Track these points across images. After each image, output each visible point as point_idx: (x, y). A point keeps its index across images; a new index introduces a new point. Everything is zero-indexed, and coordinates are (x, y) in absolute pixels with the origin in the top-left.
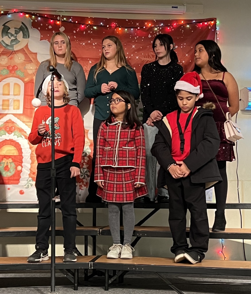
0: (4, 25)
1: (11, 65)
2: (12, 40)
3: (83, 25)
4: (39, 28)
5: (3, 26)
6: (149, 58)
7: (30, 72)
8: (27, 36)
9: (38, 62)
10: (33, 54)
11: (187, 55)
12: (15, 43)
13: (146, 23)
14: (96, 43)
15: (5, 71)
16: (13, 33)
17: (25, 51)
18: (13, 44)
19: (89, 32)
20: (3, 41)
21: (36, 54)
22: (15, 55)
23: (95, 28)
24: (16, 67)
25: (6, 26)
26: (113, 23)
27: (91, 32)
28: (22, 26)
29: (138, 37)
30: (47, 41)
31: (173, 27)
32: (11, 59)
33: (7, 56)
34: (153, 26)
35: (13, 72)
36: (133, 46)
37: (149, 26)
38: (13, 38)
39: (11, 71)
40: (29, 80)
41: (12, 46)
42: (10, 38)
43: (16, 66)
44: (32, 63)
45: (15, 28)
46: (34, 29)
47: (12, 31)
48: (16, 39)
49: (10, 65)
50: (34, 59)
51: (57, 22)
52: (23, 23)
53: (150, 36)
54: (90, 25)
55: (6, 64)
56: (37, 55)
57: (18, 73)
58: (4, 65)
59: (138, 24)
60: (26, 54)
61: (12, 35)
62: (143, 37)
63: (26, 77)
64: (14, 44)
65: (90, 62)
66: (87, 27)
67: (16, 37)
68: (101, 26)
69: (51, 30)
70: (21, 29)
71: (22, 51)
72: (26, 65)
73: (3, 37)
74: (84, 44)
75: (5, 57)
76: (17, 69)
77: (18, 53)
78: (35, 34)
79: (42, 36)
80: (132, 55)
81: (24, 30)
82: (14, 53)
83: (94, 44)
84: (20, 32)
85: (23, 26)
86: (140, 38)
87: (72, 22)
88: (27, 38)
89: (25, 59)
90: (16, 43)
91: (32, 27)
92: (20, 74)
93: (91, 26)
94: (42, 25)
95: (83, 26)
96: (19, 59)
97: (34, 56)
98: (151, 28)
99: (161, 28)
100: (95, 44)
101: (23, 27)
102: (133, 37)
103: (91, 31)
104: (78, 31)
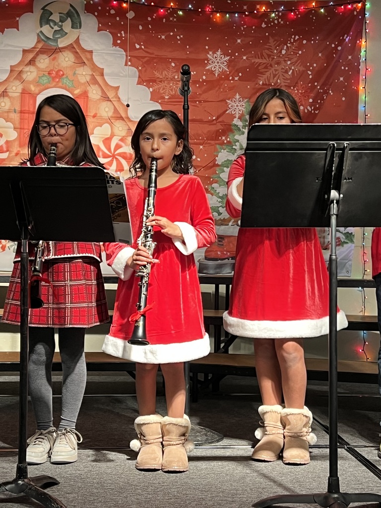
0: (43, 9)
1: (55, 69)
2: (55, 31)
3: (162, 8)
4: (96, 14)
5: (42, 11)
6: (262, 59)
7: (83, 80)
8: (77, 26)
9: (93, 64)
10: (87, 53)
11: (320, 55)
12: (59, 36)
13: (258, 7)
14: (182, 36)
15: (46, 78)
16: (57, 20)
17: (75, 48)
18: (56, 37)
19: (171, 19)
20: (41, 32)
21: (91, 52)
22: (61, 53)
23: (181, 13)
24: (61, 73)
25: (46, 10)
26: (209, 7)
27: (175, 20)
28: (70, 10)
29: (245, 26)
30: (107, 33)
31: (299, 12)
32: (54, 59)
33: (47, 55)
34: (269, 10)
35: (58, 80)
36: (239, 41)
37: (263, 10)
38: (56, 28)
39: (54, 78)
40: (80, 93)
41: (56, 40)
42: (53, 28)
43: (61, 70)
44: (85, 66)
45: (60, 13)
46: (89, 15)
47: (55, 17)
48: (62, 29)
49: (52, 69)
50: (88, 60)
51: (123, 4)
52: (71, 6)
53: (264, 25)
54: (172, 9)
55: (47, 67)
56: (94, 54)
57: (65, 81)
58: (43, 69)
59: (245, 7)
60: (77, 53)
61: (55, 24)
62: (254, 27)
63: (76, 88)
64: (59, 38)
65: (173, 64)
66: (169, 11)
67: (62, 26)
68: (190, 9)
69: (115, 16)
70: (69, 15)
71: (70, 47)
72: (77, 69)
73: (41, 27)
74: (163, 37)
75: (45, 56)
76: (63, 75)
77: (64, 51)
78: (90, 22)
79: (100, 25)
80: (237, 54)
81: (74, 16)
82: (58, 52)
83: (178, 37)
84: (67, 18)
85: (72, 10)
86: (249, 27)
87: (146, 4)
88: (77, 28)
89: (75, 60)
90: (62, 36)
91: (86, 12)
92: (67, 83)
93: (174, 11)
94: (100, 8)
95: (162, 11)
96: (66, 60)
97: (88, 55)
98: (266, 14)
99: (280, 14)
100: (180, 37)
101: (72, 12)
102: (238, 27)
103: (175, 17)
104: (154, 17)
